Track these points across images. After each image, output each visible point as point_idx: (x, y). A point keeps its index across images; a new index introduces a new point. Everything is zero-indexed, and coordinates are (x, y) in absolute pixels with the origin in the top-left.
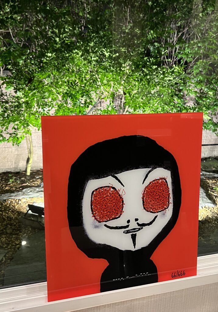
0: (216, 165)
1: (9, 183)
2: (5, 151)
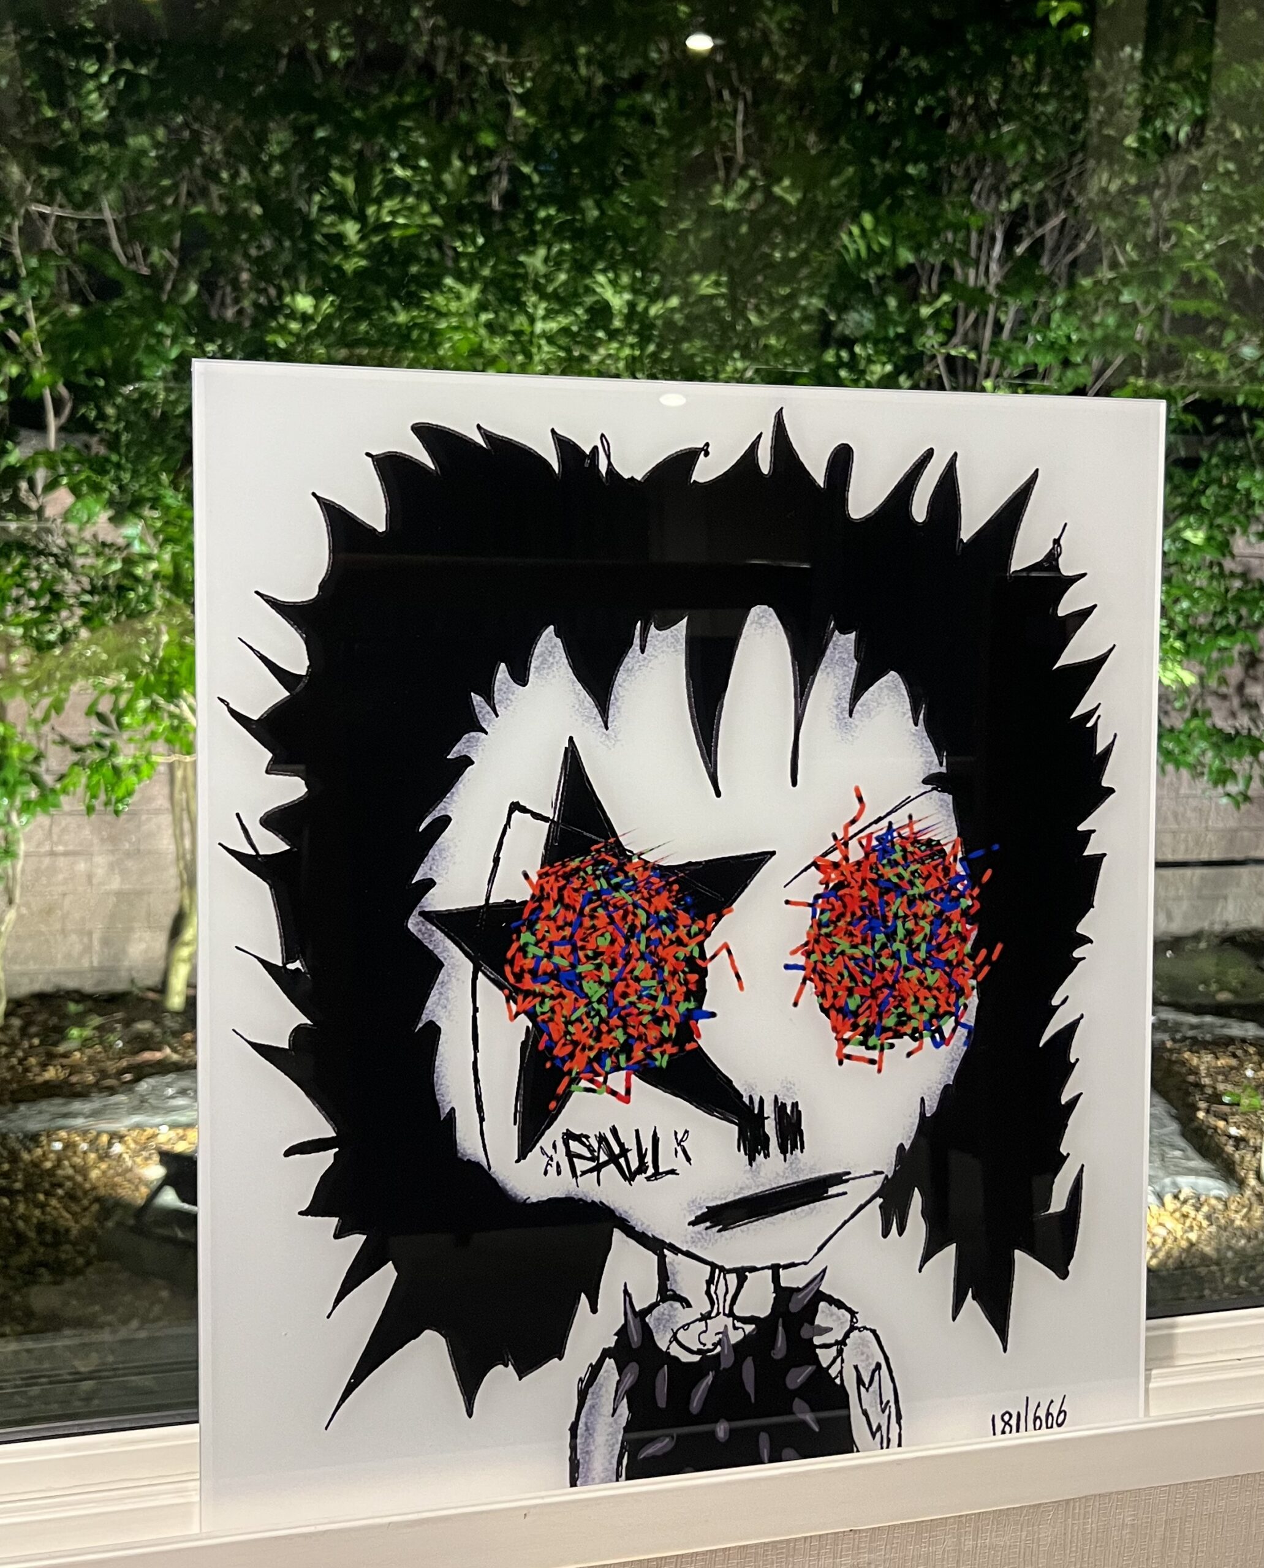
0: (1236, 975)
1: (61, 1049)
2: (53, 870)
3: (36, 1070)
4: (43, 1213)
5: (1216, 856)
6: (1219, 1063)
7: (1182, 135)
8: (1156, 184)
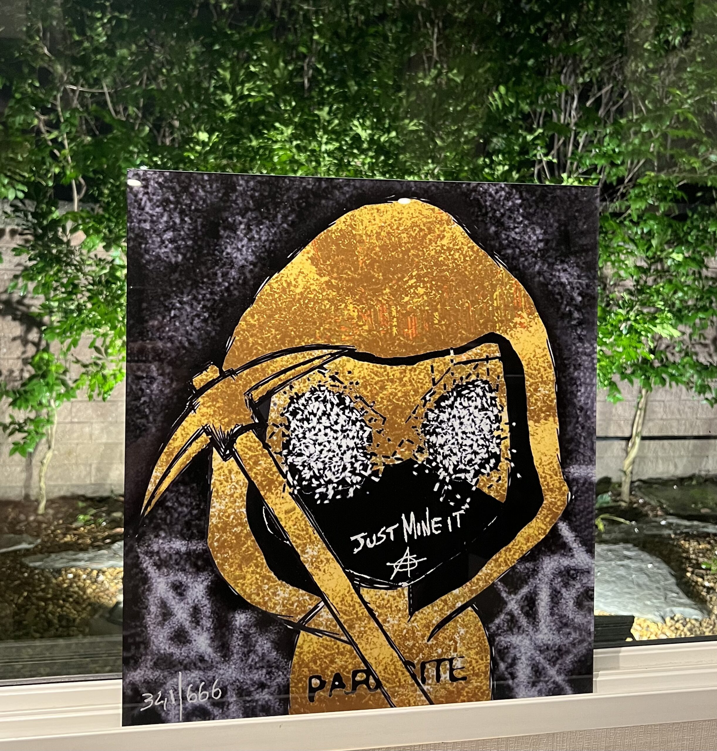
0: (713, 499)
1: (74, 526)
2: (72, 431)
3: (61, 536)
4: (62, 611)
5: (701, 434)
6: (701, 547)
7: (677, 42)
8: (662, 68)
